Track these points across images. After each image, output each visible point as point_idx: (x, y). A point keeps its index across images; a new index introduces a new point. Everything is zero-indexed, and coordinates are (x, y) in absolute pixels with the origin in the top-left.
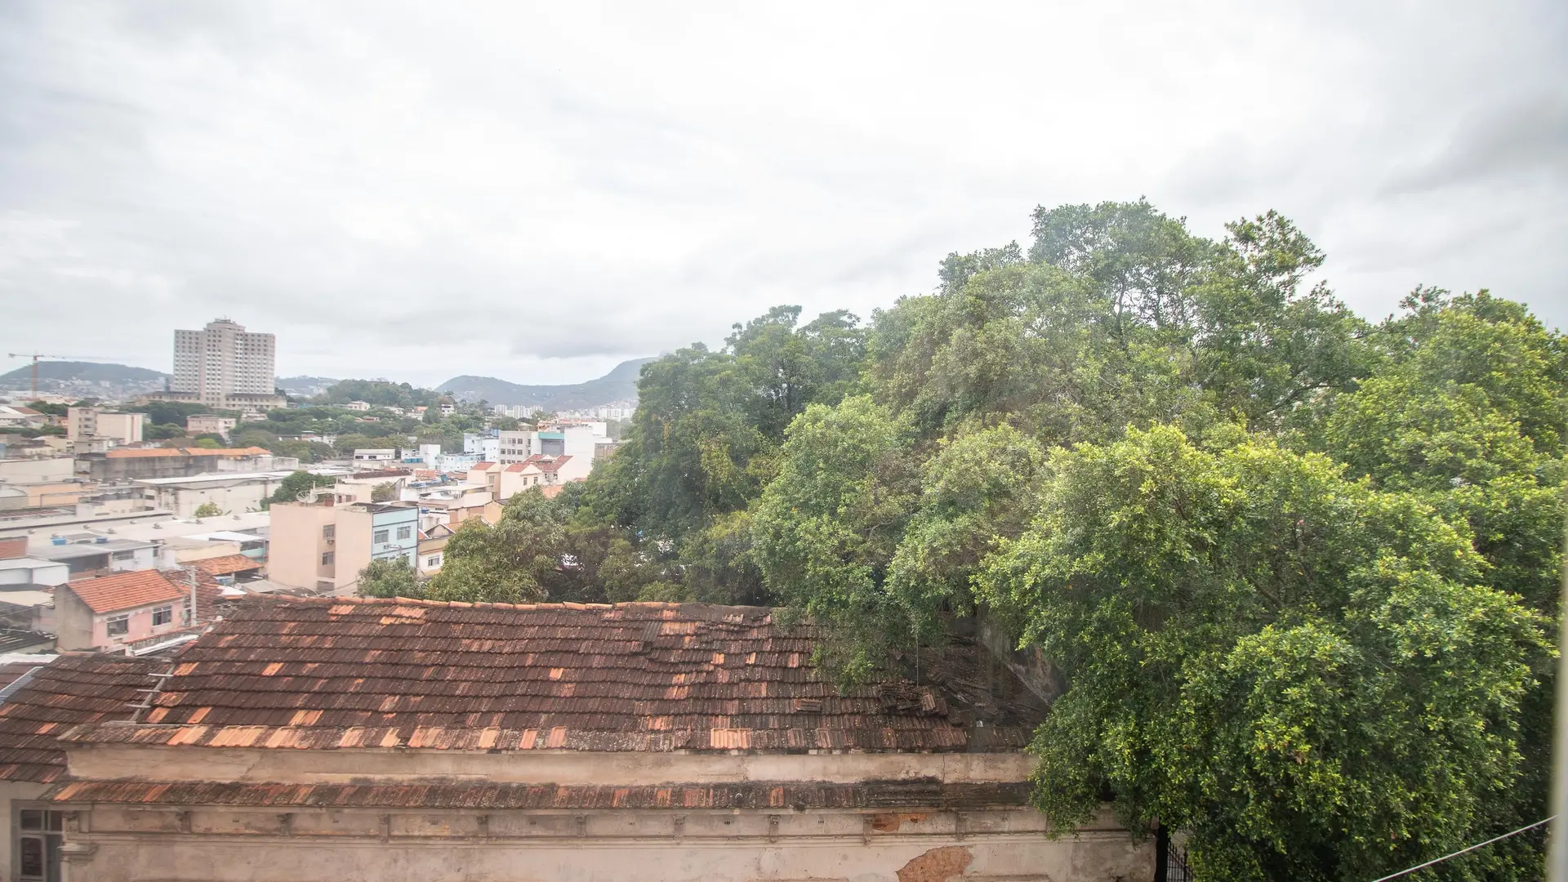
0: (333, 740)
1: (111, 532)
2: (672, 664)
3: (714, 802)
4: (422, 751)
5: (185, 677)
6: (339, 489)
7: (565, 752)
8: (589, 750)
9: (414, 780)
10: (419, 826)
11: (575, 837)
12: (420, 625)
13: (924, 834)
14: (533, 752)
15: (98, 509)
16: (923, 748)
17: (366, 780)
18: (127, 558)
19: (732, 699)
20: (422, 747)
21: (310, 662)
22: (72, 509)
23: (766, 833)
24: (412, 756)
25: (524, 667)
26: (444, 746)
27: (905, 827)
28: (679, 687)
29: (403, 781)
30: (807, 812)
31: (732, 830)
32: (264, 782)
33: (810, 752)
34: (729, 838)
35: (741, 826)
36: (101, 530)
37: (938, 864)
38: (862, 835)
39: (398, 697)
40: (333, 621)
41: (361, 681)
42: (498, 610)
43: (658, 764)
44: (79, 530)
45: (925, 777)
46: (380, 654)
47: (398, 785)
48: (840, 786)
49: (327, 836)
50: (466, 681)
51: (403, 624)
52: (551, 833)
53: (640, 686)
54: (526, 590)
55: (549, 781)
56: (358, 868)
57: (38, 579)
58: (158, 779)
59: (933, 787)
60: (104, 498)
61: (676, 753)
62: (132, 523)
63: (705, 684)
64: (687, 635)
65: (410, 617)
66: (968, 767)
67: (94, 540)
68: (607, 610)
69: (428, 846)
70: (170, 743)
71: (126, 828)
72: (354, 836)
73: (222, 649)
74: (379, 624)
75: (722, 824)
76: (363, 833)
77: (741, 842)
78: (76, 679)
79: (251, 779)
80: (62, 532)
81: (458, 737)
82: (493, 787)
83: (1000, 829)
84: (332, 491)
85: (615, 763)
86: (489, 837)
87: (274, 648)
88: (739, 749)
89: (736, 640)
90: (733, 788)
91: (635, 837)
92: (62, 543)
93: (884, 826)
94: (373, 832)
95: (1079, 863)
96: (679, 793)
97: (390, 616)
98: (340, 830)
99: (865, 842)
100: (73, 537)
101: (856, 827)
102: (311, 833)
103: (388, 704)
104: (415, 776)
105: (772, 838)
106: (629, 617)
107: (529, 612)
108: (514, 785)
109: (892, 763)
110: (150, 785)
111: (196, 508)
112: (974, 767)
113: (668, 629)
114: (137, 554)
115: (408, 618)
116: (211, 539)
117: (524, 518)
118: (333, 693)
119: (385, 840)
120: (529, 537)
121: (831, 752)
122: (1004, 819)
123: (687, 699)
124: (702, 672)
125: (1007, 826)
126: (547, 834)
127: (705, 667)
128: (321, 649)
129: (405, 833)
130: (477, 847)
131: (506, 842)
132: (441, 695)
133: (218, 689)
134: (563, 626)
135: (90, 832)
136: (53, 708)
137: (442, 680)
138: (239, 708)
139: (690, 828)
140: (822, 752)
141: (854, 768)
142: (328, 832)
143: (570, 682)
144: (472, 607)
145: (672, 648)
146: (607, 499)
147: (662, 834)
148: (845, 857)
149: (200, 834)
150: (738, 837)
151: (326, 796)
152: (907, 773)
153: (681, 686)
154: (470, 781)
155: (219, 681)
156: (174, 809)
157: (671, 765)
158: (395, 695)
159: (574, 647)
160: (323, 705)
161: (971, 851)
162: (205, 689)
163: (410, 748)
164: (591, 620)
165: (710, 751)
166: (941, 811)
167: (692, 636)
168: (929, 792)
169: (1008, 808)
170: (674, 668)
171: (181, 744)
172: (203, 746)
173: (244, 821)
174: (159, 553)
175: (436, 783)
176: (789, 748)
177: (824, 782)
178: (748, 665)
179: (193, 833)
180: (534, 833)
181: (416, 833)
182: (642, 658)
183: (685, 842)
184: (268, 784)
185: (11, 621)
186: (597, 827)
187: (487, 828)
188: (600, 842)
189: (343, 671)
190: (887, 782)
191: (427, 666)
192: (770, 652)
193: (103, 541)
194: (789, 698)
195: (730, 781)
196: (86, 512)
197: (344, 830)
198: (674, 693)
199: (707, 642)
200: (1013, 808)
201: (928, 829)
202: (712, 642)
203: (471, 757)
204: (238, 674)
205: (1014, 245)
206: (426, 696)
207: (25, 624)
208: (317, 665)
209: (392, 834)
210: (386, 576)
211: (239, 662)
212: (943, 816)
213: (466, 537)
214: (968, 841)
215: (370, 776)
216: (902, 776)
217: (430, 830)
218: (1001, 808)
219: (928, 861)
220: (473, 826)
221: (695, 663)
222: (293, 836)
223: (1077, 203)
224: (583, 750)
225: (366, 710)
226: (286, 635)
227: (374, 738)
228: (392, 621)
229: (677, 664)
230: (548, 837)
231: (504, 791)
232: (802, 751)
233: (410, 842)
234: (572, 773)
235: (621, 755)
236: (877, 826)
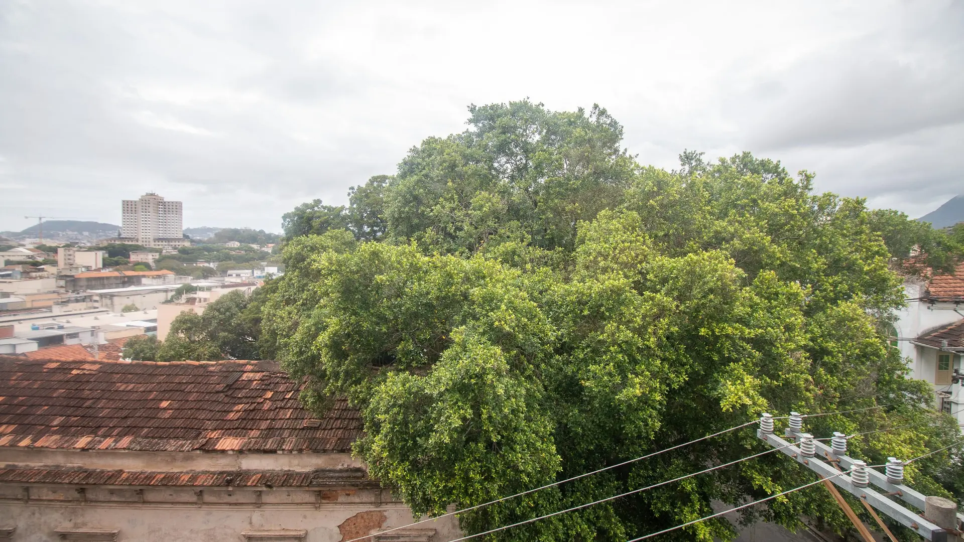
1: (68, 322)
2: (239, 398)
3: (214, 482)
4: (43, 449)
6: (200, 295)
7: (127, 451)
8: (140, 450)
9: (41, 466)
10: (46, 494)
11: (136, 502)
12: (94, 375)
13: (354, 503)
14: (107, 451)
15: (65, 309)
17: (14, 466)
18: (75, 337)
19: (267, 419)
20: (42, 447)
21: (21, 396)
22: (49, 308)
23: (254, 501)
24: (39, 452)
25: (147, 400)
26: (55, 447)
27: (341, 499)
28: (237, 412)
29: (34, 467)
30: (274, 489)
31: (232, 499)
33: (278, 452)
34: (230, 504)
35: (239, 497)
36: (62, 321)
37: (365, 521)
38: (314, 503)
39: (64, 417)
40: (44, 372)
41: (46, 407)
42: (145, 365)
43: (186, 459)
44: (49, 321)
45: (354, 467)
46: (64, 392)
47: (32, 469)
48: (298, 474)
50: (109, 408)
51: (84, 374)
52: (123, 500)
53: (213, 411)
55: (119, 468)
56: (12, 518)
57: (18, 350)
59: (358, 474)
60: (68, 301)
61: (193, 452)
62: (82, 317)
63: (254, 410)
64: (256, 380)
65: (90, 370)
67: (56, 327)
68: (213, 365)
69: (51, 506)
72: (9, 499)
74: (70, 374)
75: (227, 496)
76: (14, 497)
77: (239, 507)
80: (38, 323)
81: (67, 441)
82: (86, 471)
84: (195, 296)
85: (159, 459)
86: (86, 501)
88: (233, 450)
89: (285, 383)
90: (231, 474)
91: (172, 503)
92: (38, 329)
93: (329, 498)
94: (19, 496)
96: (194, 477)
97: (79, 369)
99: (316, 508)
100: (44, 325)
101: (312, 499)
103: (57, 421)
104: (42, 464)
105: (258, 505)
106: (224, 369)
107: (164, 366)
108: (98, 470)
109: (333, 459)
111: (123, 307)
113: (245, 377)
114: (80, 335)
115: (88, 370)
116: (127, 326)
118: (27, 415)
119: (27, 502)
121: (292, 452)
123: (238, 419)
124: (255, 403)
126: (120, 500)
127: (258, 400)
128: (30, 388)
129: (37, 498)
130: (80, 507)
131: (96, 504)
132: (90, 417)
134: (182, 375)
137: (95, 408)
139: (207, 498)
140: (286, 452)
141: (306, 464)
143: (171, 409)
145: (243, 388)
147: (190, 501)
148: (305, 517)
150: (236, 504)
152: (343, 465)
153: (239, 411)
154: (73, 468)
157: (192, 459)
158: (62, 416)
159: (183, 387)
160: (18, 422)
161: (385, 514)
163: (38, 447)
164: (201, 371)
165: (216, 452)
166: (360, 489)
167: (259, 380)
168: (355, 477)
170: (239, 401)
174: (95, 334)
175: (53, 468)
176: (264, 449)
177: (289, 471)
178: (286, 398)
180: (114, 499)
181: (45, 498)
182: (222, 394)
183: (204, 506)
186: (150, 496)
187: (85, 496)
188: (152, 505)
189: (38, 401)
190: (330, 471)
191: (89, 399)
193: (61, 328)
194: (303, 419)
195: (229, 470)
196: (57, 310)
197: (4, 495)
198: (231, 416)
199: (266, 385)
201: (357, 500)
202: (269, 385)
203: (74, 453)
206: (81, 417)
208: (24, 398)
209: (31, 498)
212: (365, 492)
214: (384, 507)
215: (16, 464)
216: (340, 467)
217: (52, 496)
219: (359, 520)
220: (76, 495)
221: (252, 397)
224: (136, 450)
225: (42, 425)
226: (13, 380)
227: (17, 441)
228: (78, 372)
229: (242, 398)
230: (121, 502)
231: (89, 474)
232: (273, 452)
233: (41, 503)
234: (132, 465)
235: (163, 454)
236: (324, 498)
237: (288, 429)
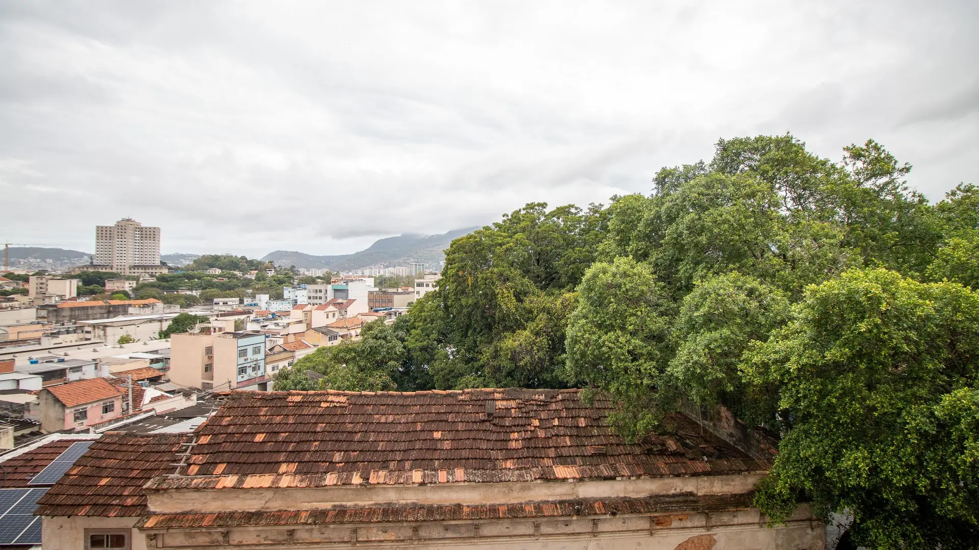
0: (320, 481)
1: (66, 355)
2: (507, 426)
3: (560, 512)
4: (377, 486)
5: (205, 444)
6: (213, 324)
7: (466, 484)
8: (483, 482)
9: (372, 505)
10: (375, 534)
11: (473, 538)
12: (346, 407)
13: (687, 528)
14: (447, 484)
15: (56, 340)
16: (686, 474)
17: (341, 506)
18: (78, 371)
19: (550, 447)
20: (377, 483)
21: (282, 432)
22: (38, 341)
23: (590, 530)
24: (370, 489)
25: (416, 431)
26: (391, 483)
27: (675, 524)
28: (516, 441)
29: (364, 506)
30: (618, 516)
31: (569, 530)
32: (277, 510)
34: (568, 534)
35: (575, 527)
36: (60, 353)
37: (695, 546)
38: (649, 530)
39: (343, 453)
40: (290, 406)
41: (317, 443)
42: (392, 396)
43: (523, 489)
44: (45, 354)
45: (686, 492)
46: (325, 426)
47: (362, 508)
48: (636, 499)
49: (317, 543)
50: (382, 441)
51: (335, 406)
52: (458, 535)
53: (491, 441)
54: (384, 383)
55: (456, 502)
57: (23, 386)
58: (208, 511)
59: (692, 498)
60: (59, 333)
61: (535, 482)
62: (79, 349)
63: (531, 438)
64: (513, 408)
65: (339, 402)
66: (712, 485)
67: (56, 360)
68: (460, 394)
69: (381, 547)
70: (217, 487)
71: (187, 544)
72: (335, 542)
73: (225, 426)
74: (320, 407)
75: (563, 526)
76: (340, 540)
77: (576, 537)
79: (267, 508)
80: (35, 356)
81: (399, 477)
82: (422, 507)
83: (732, 523)
84: (209, 325)
85: (496, 490)
86: (419, 540)
87: (257, 424)
88: (574, 478)
89: (543, 411)
90: (571, 503)
91: (510, 536)
92: (36, 362)
93: (662, 523)
94: (346, 539)
95: (780, 542)
96: (538, 507)
97: (326, 401)
98: (325, 539)
99: (651, 534)
100: (43, 358)
101: (645, 524)
102: (306, 541)
103: (337, 457)
104: (373, 502)
105: (594, 534)
106: (474, 398)
108: (435, 506)
109: (666, 484)
110: (204, 516)
111: (118, 338)
112: (715, 485)
113: (500, 404)
114: (84, 369)
115: (337, 403)
116: (130, 358)
117: (380, 338)
118: (302, 451)
119: (354, 544)
120: (384, 350)
121: (630, 478)
122: (734, 517)
123: (523, 448)
124: (527, 431)
125: (736, 521)
126: (453, 536)
127: (529, 428)
128: (287, 424)
129: (366, 539)
130: (412, 546)
131: (430, 542)
132: (369, 451)
133: (228, 452)
134: (435, 405)
135: (163, 547)
136: (106, 468)
137: (368, 441)
138: (244, 463)
139: (544, 529)
140: (625, 478)
141: (643, 488)
142: (318, 540)
143: (447, 440)
144: (375, 394)
145: (505, 417)
146: (429, 325)
147: (527, 533)
148: (639, 544)
149: (236, 546)
150: (573, 534)
151: (319, 516)
152: (675, 490)
153: (517, 440)
154: (407, 504)
155: (228, 447)
156: (220, 530)
157: (531, 490)
158: (339, 451)
159: (444, 417)
160: (297, 459)
161: (715, 537)
162: (220, 452)
163: (371, 484)
164: (450, 401)
165: (556, 480)
167: (516, 409)
168: (691, 501)
169: (739, 509)
170: (509, 430)
171: (224, 487)
172: (239, 488)
173: (263, 535)
174: (98, 367)
175: (385, 506)
176: (604, 477)
177: (625, 497)
178: (554, 426)
179: (230, 545)
180: (447, 536)
181: (373, 539)
182: (488, 424)
183: (542, 538)
184: (280, 511)
185: (10, 413)
186: (486, 531)
187: (418, 534)
188: (489, 540)
189: (305, 437)
190: (663, 496)
191: (356, 433)
192: (566, 417)
193: (62, 361)
194: (584, 446)
195: (568, 498)
196: (47, 343)
197: (328, 539)
198: (513, 445)
199: (526, 412)
200: (742, 509)
201: (689, 524)
202: (529, 412)
203: (407, 489)
204: (238, 442)
206: (360, 451)
207: (19, 415)
208: (287, 434)
209: (358, 540)
210: (292, 377)
211: (237, 434)
212: (698, 516)
213: (344, 351)
214: (713, 531)
215: (344, 503)
216: (672, 492)
217: (382, 536)
218: (735, 509)
219: (689, 545)
220: (409, 533)
221: (522, 425)
222: (296, 544)
223: (742, 136)
224: (479, 482)
225: (325, 462)
226: (263, 416)
227: (346, 479)
228: (328, 404)
229: (511, 427)
230: (456, 538)
231: (430, 510)
232: (613, 478)
233: (370, 544)
234: (470, 497)
235: (501, 485)
236: (658, 524)
237: (577, 456)
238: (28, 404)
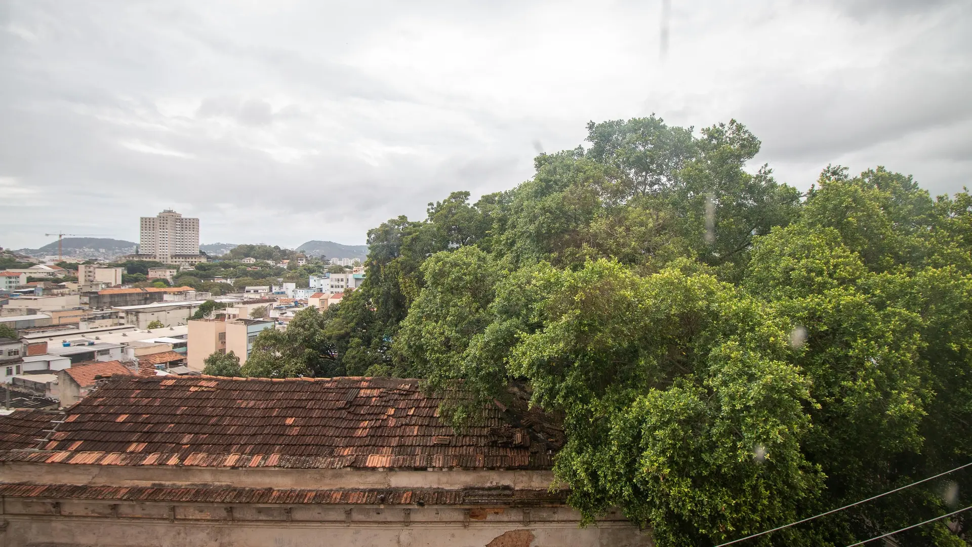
0: (140, 461)
1: (97, 339)
2: (362, 415)
3: (367, 500)
4: (192, 468)
5: (71, 423)
6: (229, 311)
7: (277, 469)
8: (291, 468)
9: (189, 485)
10: (192, 513)
11: (284, 521)
12: (213, 392)
13: (503, 522)
14: (258, 469)
15: (92, 325)
16: (500, 467)
17: (160, 485)
18: (105, 354)
19: (395, 436)
20: (192, 465)
21: (144, 414)
22: (77, 325)
23: (402, 520)
24: (187, 470)
25: (271, 417)
26: (204, 465)
27: (490, 517)
28: (363, 429)
29: (182, 486)
30: (426, 507)
31: (381, 518)
32: (102, 485)
33: (429, 469)
34: (379, 523)
35: (388, 516)
36: (92, 337)
37: (513, 541)
38: (463, 522)
39: (193, 435)
40: (162, 389)
41: (173, 425)
42: (261, 382)
43: (336, 476)
44: (78, 338)
45: (503, 485)
46: (187, 409)
47: (179, 488)
48: (447, 491)
49: (138, 518)
50: (235, 425)
51: (203, 391)
52: (271, 518)
53: (340, 428)
54: (299, 370)
55: (269, 486)
56: (157, 538)
57: (53, 367)
58: (41, 483)
59: (507, 492)
60: (95, 318)
61: (345, 470)
62: (110, 333)
63: (380, 427)
64: (374, 397)
65: (208, 387)
66: (531, 479)
67: (87, 343)
68: (327, 382)
69: (197, 526)
70: (47, 462)
71: (24, 512)
72: (154, 519)
73: (95, 406)
74: (188, 391)
75: (375, 514)
76: (160, 517)
77: (387, 525)
78: (22, 424)
79: (94, 483)
80: (68, 339)
81: (214, 459)
82: (235, 489)
83: (551, 519)
84: (224, 312)
85: (308, 476)
86: (233, 520)
87: (125, 405)
88: (384, 467)
89: (404, 400)
90: (379, 491)
91: (321, 522)
92: (68, 345)
93: (477, 516)
94: (165, 516)
95: (605, 542)
96: (346, 494)
97: (196, 386)
98: (146, 515)
99: (465, 527)
100: (74, 342)
101: (461, 517)
102: (129, 516)
103: (186, 439)
104: (189, 483)
105: (407, 523)
106: (340, 386)
107: (280, 383)
108: (247, 489)
109: (481, 477)
110: (36, 486)
111: (149, 323)
112: (534, 480)
113: (362, 393)
114: (111, 352)
115: (206, 387)
116: (155, 342)
117: (299, 326)
118: (155, 432)
119: (172, 521)
120: (301, 338)
121: (442, 470)
122: (554, 513)
123: (367, 436)
124: (379, 420)
125: (556, 517)
126: (268, 519)
127: (382, 417)
128: (152, 406)
129: (184, 517)
130: (227, 526)
131: (243, 523)
132: (218, 434)
133: (89, 430)
134: (299, 391)
135: (4, 514)
137: (221, 425)
138: (99, 441)
139: (356, 516)
140: (436, 469)
141: (458, 481)
142: (140, 516)
143: (298, 426)
144: (246, 380)
145: (364, 405)
146: (351, 313)
147: (338, 519)
148: (453, 536)
149: (65, 516)
150: (385, 523)
151: (135, 493)
152: (491, 483)
153: (366, 428)
154: (221, 486)
155: (90, 425)
156: (49, 500)
157: (343, 477)
158: (190, 433)
159: (304, 404)
160: (147, 440)
161: (534, 533)
162: (82, 430)
163: (185, 466)
164: (317, 388)
165: (366, 468)
166: (511, 507)
167: (377, 397)
168: (504, 495)
169: (555, 505)
170: (363, 418)
171: (53, 462)
172: (65, 463)
173: (91, 508)
174: (125, 351)
175: (201, 487)
176: (414, 467)
177: (438, 488)
178: (409, 415)
179: (61, 515)
180: (261, 518)
181: (191, 517)
182: (343, 411)
183: (352, 525)
184: (103, 486)
185: (34, 392)
186: (298, 515)
187: (232, 515)
188: (301, 524)
189: (164, 418)
190: (478, 489)
191: (213, 416)
192: (424, 407)
193: (92, 344)
194: (431, 436)
195: (379, 487)
196: (84, 327)
197: (149, 515)
198: (359, 433)
199: (385, 401)
200: (558, 505)
201: (506, 519)
202: (388, 401)
203: (222, 471)
204: (102, 421)
205: (580, 147)
206: (209, 434)
207: (42, 394)
208: (148, 415)
209: (179, 517)
211: (103, 414)
212: (515, 511)
213: (265, 338)
214: (532, 526)
215: (163, 482)
216: (488, 485)
217: (198, 516)
218: (550, 506)
219: (507, 539)
220: (224, 514)
221: (376, 414)
222: (119, 518)
223: (615, 119)
224: (287, 468)
225: (172, 443)
226: (133, 398)
227: (164, 460)
228: (197, 389)
229: (364, 415)
230: (268, 521)
231: (240, 492)
232: (424, 469)
233: (187, 522)
234: (283, 483)
235: (311, 471)
236: (472, 516)
237: (419, 446)
238: (49, 383)
